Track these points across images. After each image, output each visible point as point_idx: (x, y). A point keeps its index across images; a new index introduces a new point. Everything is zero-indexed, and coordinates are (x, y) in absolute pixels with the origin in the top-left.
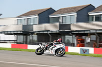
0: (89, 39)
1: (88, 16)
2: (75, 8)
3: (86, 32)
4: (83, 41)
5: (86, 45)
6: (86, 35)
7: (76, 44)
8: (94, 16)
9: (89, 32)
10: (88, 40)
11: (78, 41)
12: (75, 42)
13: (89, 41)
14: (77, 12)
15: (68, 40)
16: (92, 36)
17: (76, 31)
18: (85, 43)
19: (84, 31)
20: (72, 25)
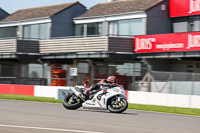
0: (76, 70)
1: (74, 25)
2: (48, 9)
3: (69, 57)
4: (63, 74)
5: (69, 82)
6: (70, 62)
7: (49, 81)
8: (85, 26)
9: (74, 57)
10: (74, 72)
11: (53, 75)
12: (49, 77)
13: (75, 74)
14: (52, 17)
15: (34, 73)
16: (81, 65)
17: (51, 55)
18: (68, 78)
19: (66, 54)
20: (42, 42)
